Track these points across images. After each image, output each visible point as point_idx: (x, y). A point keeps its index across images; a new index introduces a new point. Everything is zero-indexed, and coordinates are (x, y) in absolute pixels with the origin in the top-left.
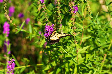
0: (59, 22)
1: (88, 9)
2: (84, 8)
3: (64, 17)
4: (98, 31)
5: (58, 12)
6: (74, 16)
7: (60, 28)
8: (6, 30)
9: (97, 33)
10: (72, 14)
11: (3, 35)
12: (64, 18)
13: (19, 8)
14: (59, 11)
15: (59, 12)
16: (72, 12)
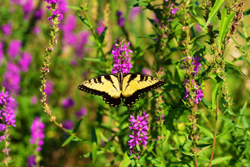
0: (159, 123)
1: (224, 95)
2: (217, 94)
3: (170, 111)
4: (243, 143)
5: (157, 100)
6: (195, 111)
7: (160, 135)
9: (243, 149)
10: (191, 107)
12: (169, 114)
14: (160, 98)
15: (159, 101)
16: (191, 102)
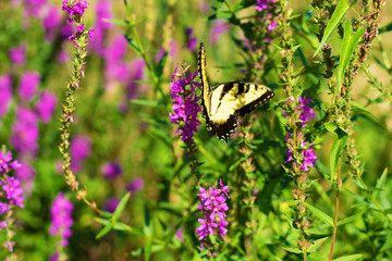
0: (247, 202)
1: (350, 158)
2: (338, 156)
3: (266, 183)
4: (382, 233)
5: (244, 165)
6: (304, 183)
7: (249, 221)
8: (59, 224)
9: (382, 242)
10: (297, 176)
11: (47, 237)
12: (265, 188)
13: (106, 141)
14: (249, 163)
15: (247, 167)
16: (296, 169)
